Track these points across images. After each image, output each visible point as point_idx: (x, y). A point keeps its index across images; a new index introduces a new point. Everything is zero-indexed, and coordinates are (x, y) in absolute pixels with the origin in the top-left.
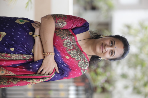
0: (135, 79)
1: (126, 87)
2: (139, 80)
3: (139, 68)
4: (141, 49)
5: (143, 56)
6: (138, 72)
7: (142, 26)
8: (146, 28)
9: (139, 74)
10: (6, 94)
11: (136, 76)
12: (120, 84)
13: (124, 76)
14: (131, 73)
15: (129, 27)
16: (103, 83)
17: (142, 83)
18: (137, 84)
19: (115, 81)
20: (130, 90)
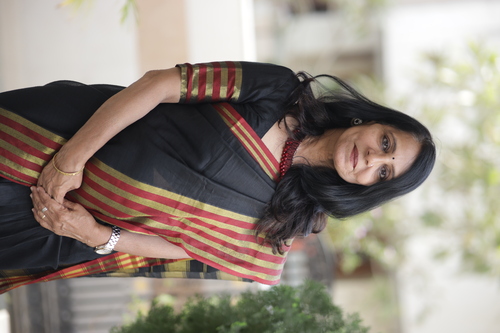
0: (469, 226)
1: (440, 255)
2: (479, 229)
3: (477, 189)
4: (481, 127)
5: (487, 151)
6: (475, 203)
7: (480, 54)
8: (491, 62)
9: (479, 211)
10: (72, 314)
11: (468, 216)
12: (420, 247)
13: (431, 219)
14: (454, 207)
15: (436, 60)
16: (361, 240)
17: (490, 235)
18: (476, 243)
19: (405, 237)
20: (454, 261)
